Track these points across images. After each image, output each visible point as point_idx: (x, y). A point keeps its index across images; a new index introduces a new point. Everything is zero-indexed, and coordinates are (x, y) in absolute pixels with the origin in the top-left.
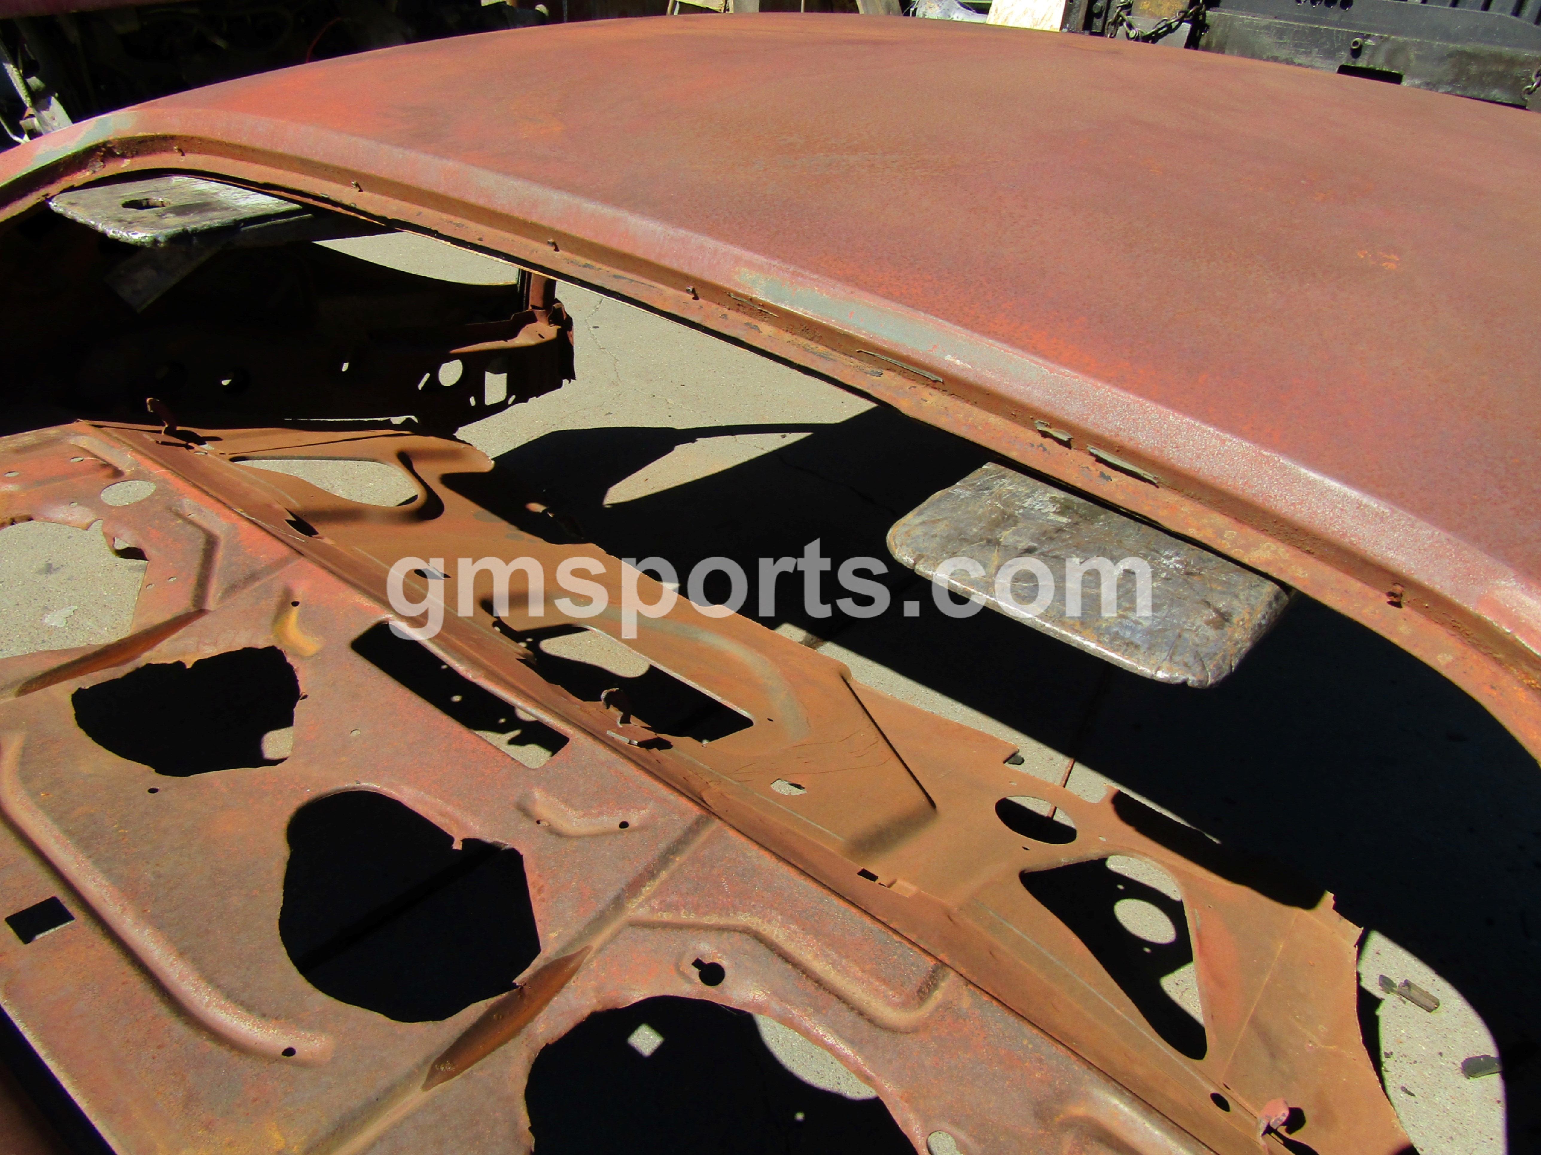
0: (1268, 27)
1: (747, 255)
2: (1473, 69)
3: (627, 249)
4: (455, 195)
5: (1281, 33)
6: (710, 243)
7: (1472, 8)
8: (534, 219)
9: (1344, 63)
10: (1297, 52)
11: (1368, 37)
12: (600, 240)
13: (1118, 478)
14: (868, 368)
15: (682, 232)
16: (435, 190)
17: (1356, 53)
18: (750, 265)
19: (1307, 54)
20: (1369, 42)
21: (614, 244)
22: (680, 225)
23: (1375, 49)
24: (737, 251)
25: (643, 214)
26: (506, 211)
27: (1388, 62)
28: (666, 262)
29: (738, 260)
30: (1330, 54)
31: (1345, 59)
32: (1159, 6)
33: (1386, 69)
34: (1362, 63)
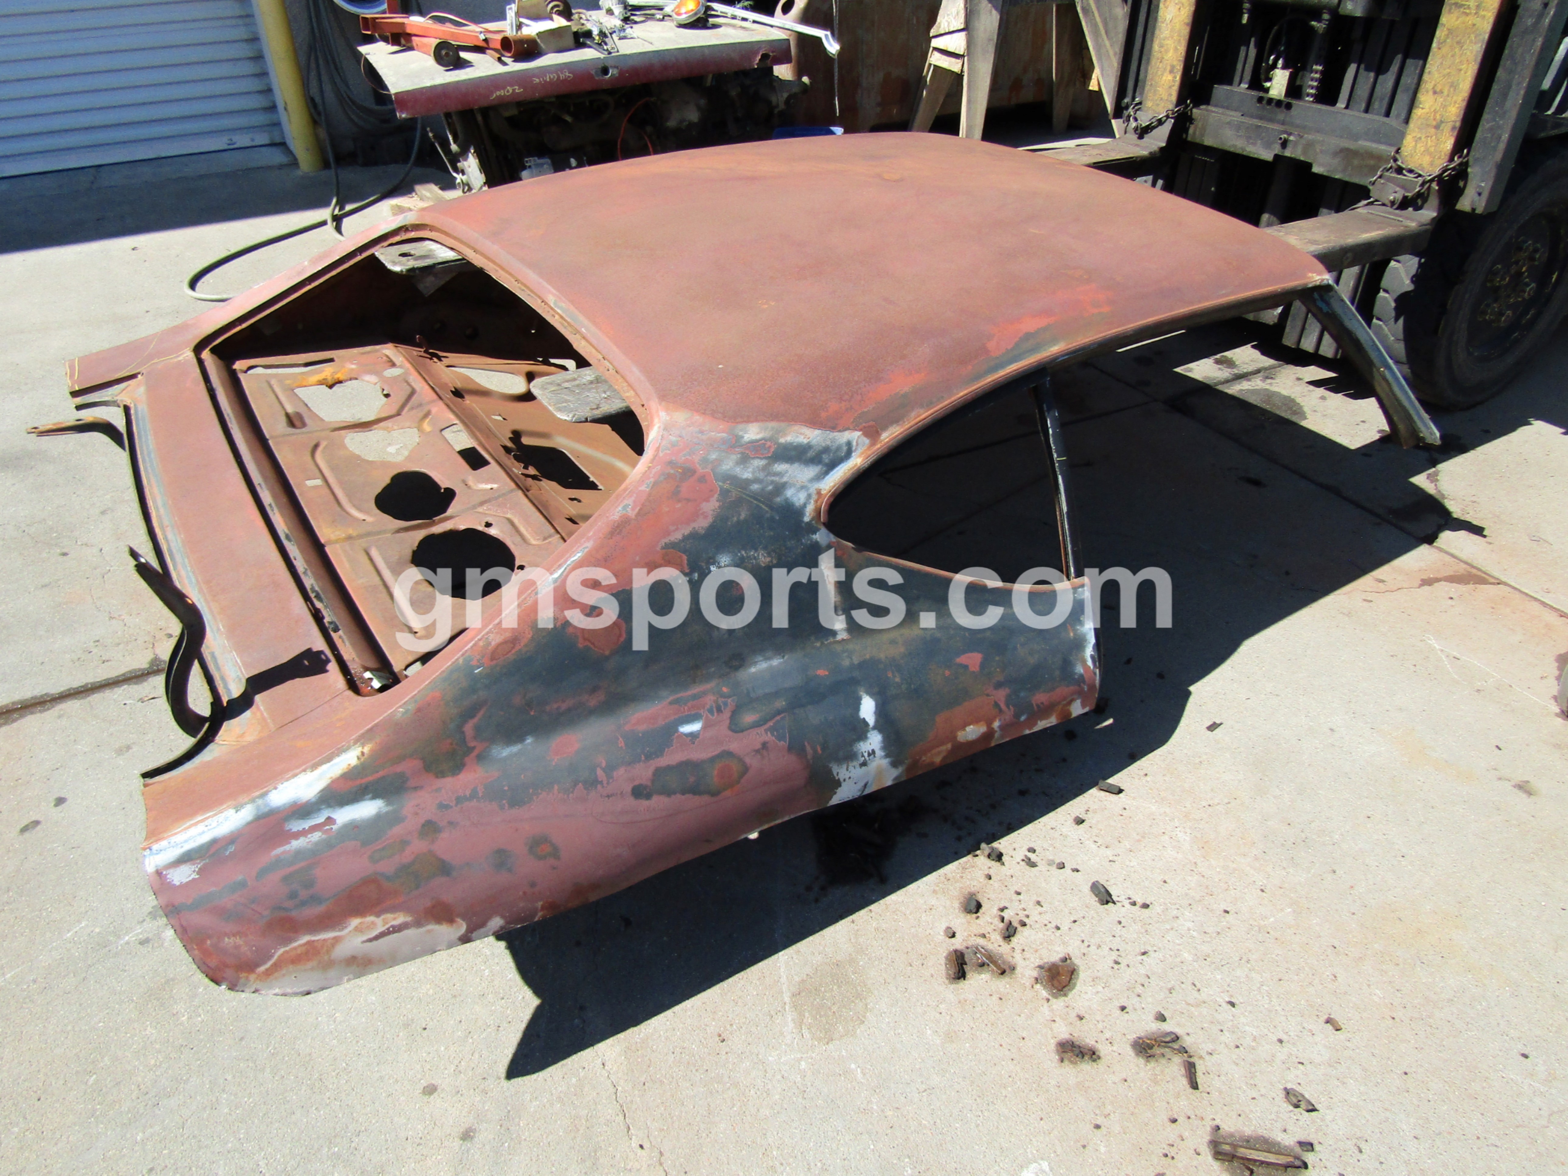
0: (1230, 123)
2: (1356, 162)
5: (1238, 127)
7: (1377, 114)
9: (1276, 152)
10: (1248, 143)
11: (1290, 134)
17: (1284, 146)
19: (1254, 144)
20: (1292, 138)
23: (1296, 143)
27: (1305, 152)
30: (1268, 146)
31: (1277, 149)
32: (1158, 105)
33: (1302, 159)
34: (1288, 153)
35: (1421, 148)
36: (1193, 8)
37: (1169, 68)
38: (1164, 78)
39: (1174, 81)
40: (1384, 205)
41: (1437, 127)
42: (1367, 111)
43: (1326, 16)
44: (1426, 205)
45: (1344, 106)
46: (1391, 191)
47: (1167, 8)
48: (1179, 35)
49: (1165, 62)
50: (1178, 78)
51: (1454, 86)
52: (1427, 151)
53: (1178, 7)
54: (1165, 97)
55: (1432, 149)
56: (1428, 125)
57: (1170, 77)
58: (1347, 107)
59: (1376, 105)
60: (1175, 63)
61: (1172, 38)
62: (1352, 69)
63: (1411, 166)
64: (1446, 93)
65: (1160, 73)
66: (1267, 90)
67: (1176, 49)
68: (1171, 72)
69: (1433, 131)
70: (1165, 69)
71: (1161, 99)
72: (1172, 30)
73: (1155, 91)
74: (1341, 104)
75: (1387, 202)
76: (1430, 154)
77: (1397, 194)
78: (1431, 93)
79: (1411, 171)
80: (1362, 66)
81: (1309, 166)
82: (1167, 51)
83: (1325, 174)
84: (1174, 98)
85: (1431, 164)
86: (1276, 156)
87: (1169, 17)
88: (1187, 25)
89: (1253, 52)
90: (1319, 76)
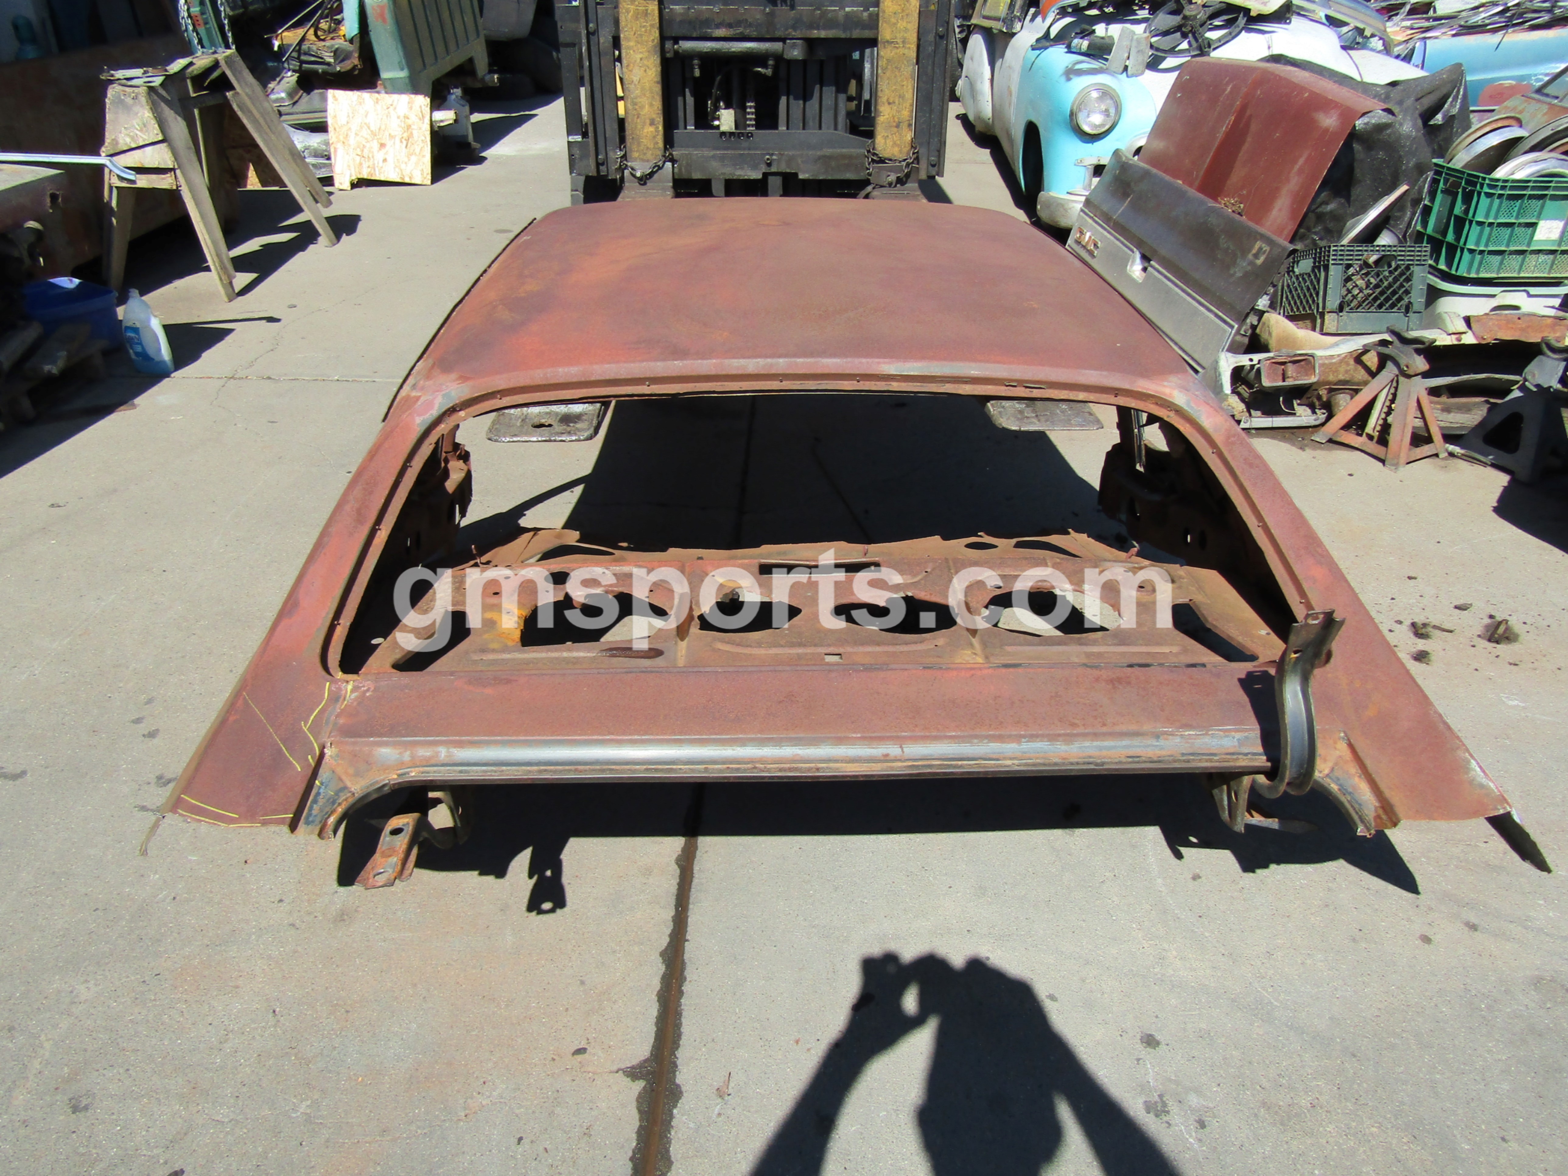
0: (713, 157)
1: (881, 360)
2: (833, 164)
3: (826, 371)
4: (724, 373)
5: (722, 158)
6: (864, 360)
7: (812, 129)
8: (773, 372)
9: (763, 172)
10: (736, 169)
11: (772, 155)
12: (812, 372)
13: (1034, 390)
14: (939, 385)
15: (849, 359)
16: (709, 373)
17: (769, 165)
18: (884, 363)
19: (742, 168)
20: (774, 157)
21: (819, 371)
22: (846, 357)
23: (779, 160)
24: (877, 360)
25: (826, 357)
26: (756, 372)
27: (789, 165)
28: (848, 372)
29: (879, 363)
30: (755, 167)
31: (764, 169)
32: (645, 154)
33: (788, 171)
34: (775, 169)
35: (889, 143)
36: (659, 69)
37: (648, 122)
38: (646, 130)
39: (657, 131)
40: (882, 186)
41: (897, 126)
42: (804, 129)
43: (771, 62)
44: (909, 180)
45: (785, 128)
46: (885, 176)
47: (631, 71)
48: (651, 92)
49: (643, 117)
50: (661, 128)
51: (902, 97)
52: (895, 144)
53: (643, 69)
54: (651, 146)
55: (898, 142)
56: (891, 127)
57: (652, 129)
58: (788, 129)
59: (811, 123)
60: (654, 116)
61: (645, 95)
62: (783, 100)
63: (886, 156)
64: (897, 102)
65: (639, 127)
66: (718, 127)
67: (651, 105)
68: (652, 123)
69: (895, 129)
70: (644, 123)
71: (648, 148)
72: (643, 89)
73: (639, 144)
74: (782, 128)
75: (885, 184)
76: (898, 146)
77: (892, 178)
78: (886, 104)
79: (890, 160)
80: (791, 97)
81: (796, 174)
82: (642, 107)
83: (811, 178)
84: (661, 144)
85: (900, 151)
86: (767, 174)
87: (636, 79)
88: (658, 83)
89: (690, 100)
90: (753, 110)
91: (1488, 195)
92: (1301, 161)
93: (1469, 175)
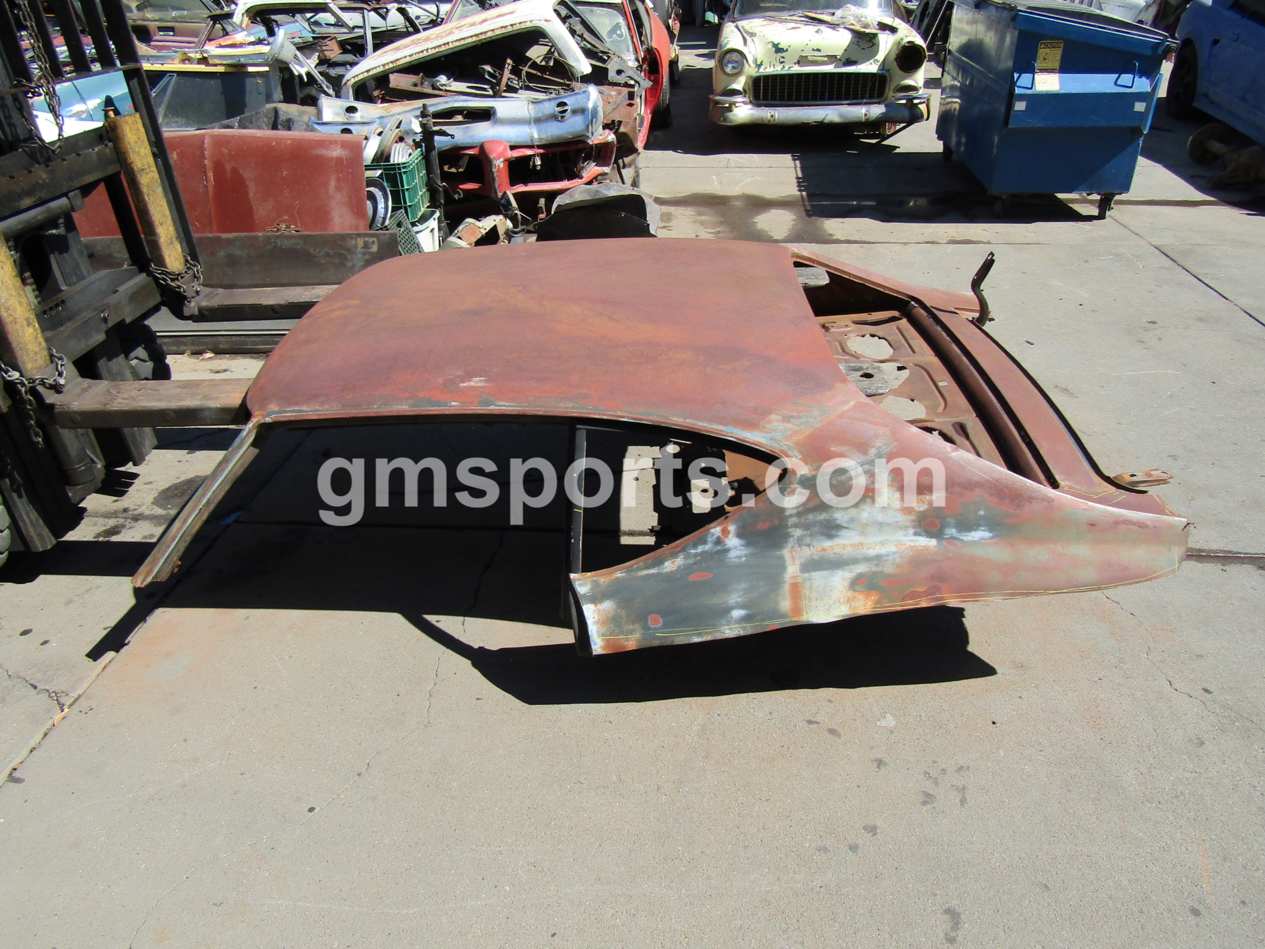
17: (106, 322)
20: (107, 313)
32: (36, 360)
33: (118, 320)
34: (110, 324)
35: (172, 259)
37: (25, 323)
38: (27, 335)
39: (35, 330)
41: (171, 243)
43: (61, 221)
45: (65, 286)
46: (191, 288)
49: (18, 320)
51: (164, 215)
52: (175, 259)
54: (37, 349)
55: (176, 256)
56: (168, 245)
57: (31, 330)
58: (67, 285)
60: (27, 315)
61: (12, 296)
63: (176, 271)
64: (163, 221)
65: (20, 333)
67: (21, 303)
68: (29, 324)
69: (171, 246)
70: (23, 326)
71: (36, 353)
72: (8, 289)
73: (27, 352)
75: (194, 294)
76: (177, 259)
79: (180, 272)
81: (125, 321)
82: (15, 310)
85: (180, 264)
86: (107, 332)
90: (32, 280)
91: (405, 172)
92: (333, 183)
93: (384, 165)
